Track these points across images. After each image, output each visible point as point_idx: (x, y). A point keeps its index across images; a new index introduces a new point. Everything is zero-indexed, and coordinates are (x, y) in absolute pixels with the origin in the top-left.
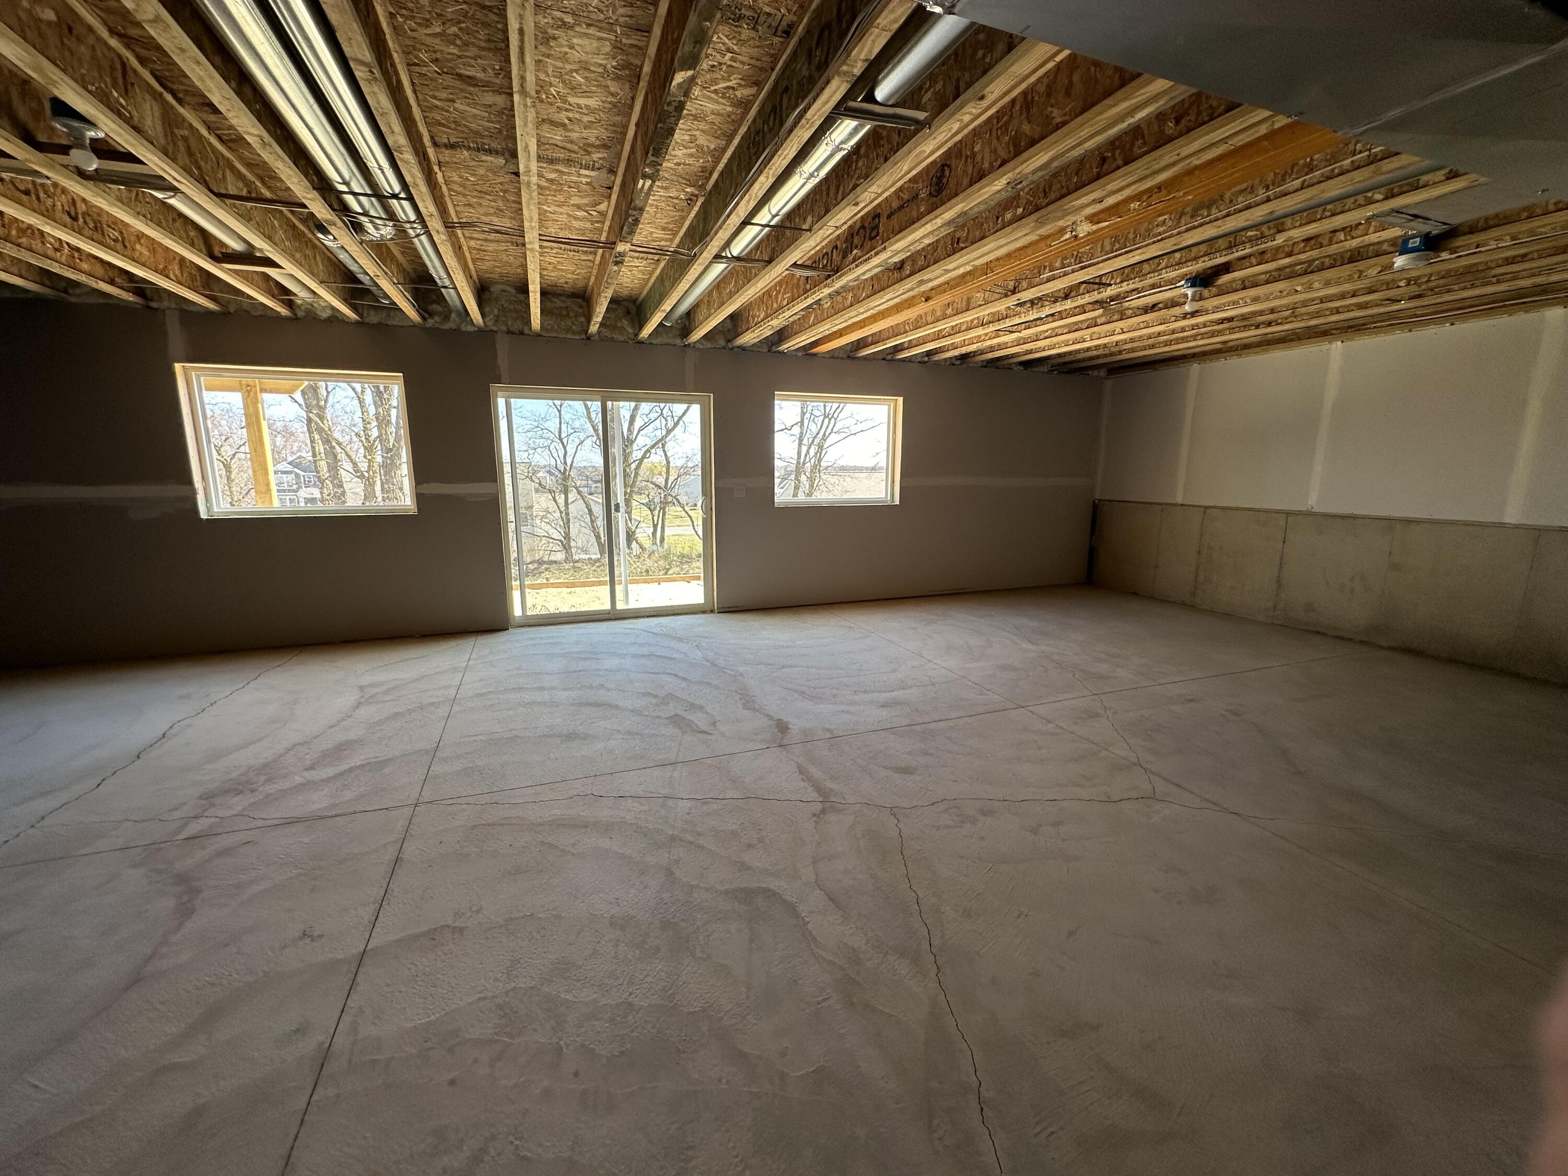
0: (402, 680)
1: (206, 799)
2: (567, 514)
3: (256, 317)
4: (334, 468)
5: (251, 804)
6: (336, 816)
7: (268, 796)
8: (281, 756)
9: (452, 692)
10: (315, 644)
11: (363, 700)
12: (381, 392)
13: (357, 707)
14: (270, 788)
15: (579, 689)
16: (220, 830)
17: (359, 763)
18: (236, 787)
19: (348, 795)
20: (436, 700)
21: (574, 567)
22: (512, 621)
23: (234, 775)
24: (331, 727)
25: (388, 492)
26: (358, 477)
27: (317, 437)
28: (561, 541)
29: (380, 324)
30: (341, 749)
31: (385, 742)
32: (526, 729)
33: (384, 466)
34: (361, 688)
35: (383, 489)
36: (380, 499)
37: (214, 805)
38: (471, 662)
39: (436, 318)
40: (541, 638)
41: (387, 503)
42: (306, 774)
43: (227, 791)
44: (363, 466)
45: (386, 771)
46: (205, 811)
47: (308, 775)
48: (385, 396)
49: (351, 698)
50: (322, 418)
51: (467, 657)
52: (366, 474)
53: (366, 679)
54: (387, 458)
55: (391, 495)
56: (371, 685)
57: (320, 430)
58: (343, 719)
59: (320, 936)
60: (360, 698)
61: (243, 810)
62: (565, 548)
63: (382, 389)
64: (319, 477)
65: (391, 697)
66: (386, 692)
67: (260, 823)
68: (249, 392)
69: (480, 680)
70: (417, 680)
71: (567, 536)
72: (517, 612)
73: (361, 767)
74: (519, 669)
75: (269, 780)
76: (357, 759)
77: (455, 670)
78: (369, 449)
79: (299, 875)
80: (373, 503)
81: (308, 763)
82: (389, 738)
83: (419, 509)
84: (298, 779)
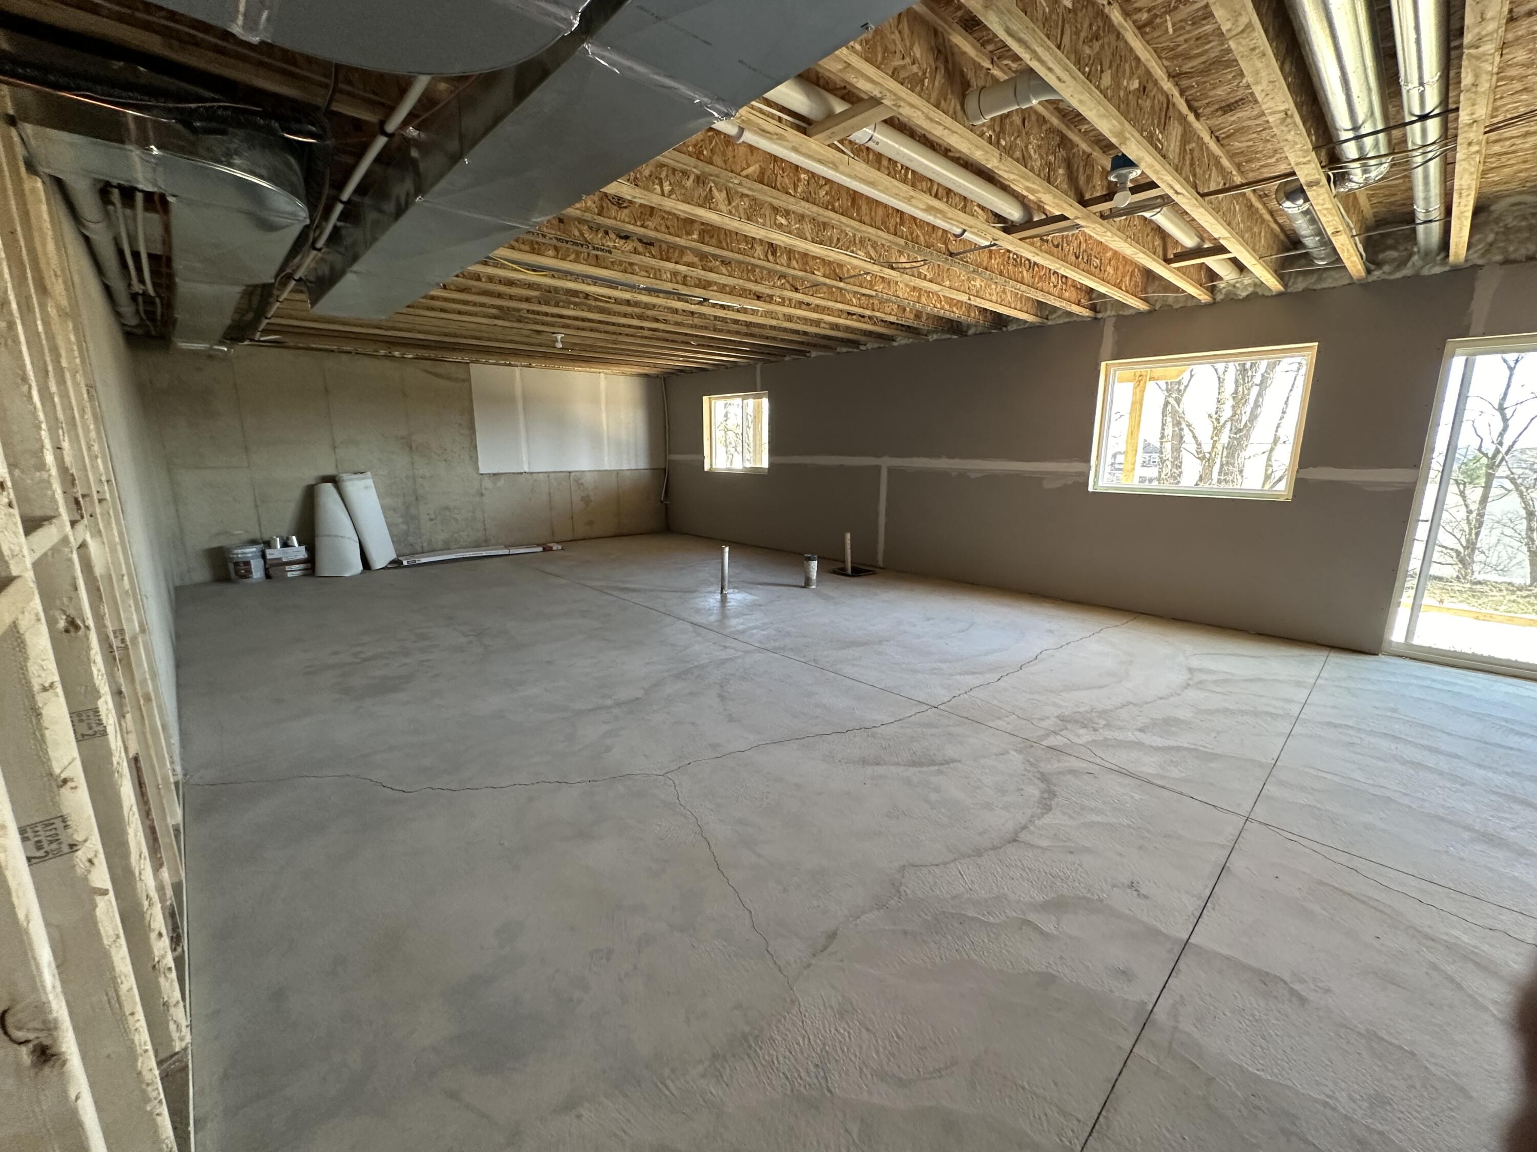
0: (1233, 675)
1: (1062, 721)
2: (1481, 515)
3: (1177, 310)
4: (1177, 450)
5: (1094, 741)
6: (1163, 787)
7: (1106, 739)
8: (1117, 708)
9: (1295, 709)
10: (1148, 614)
11: (1191, 682)
12: (1245, 370)
13: (1186, 688)
14: (1108, 734)
15: (1507, 773)
16: (1070, 752)
17: (1186, 745)
18: (1083, 721)
19: (1175, 773)
20: (1273, 711)
21: (1471, 590)
22: (1385, 646)
23: (1082, 709)
24: (1161, 698)
25: (1226, 474)
26: (1199, 458)
27: (1169, 419)
28: (1458, 552)
29: (1306, 291)
30: (1169, 724)
31: (1213, 734)
32: (1406, 794)
33: (1229, 447)
34: (1190, 670)
35: (1220, 473)
36: (1215, 481)
37: (1066, 729)
38: (1320, 681)
39: (1387, 268)
40: (1433, 680)
41: (1223, 485)
42: (1137, 733)
43: (1076, 722)
44: (1207, 448)
45: (1213, 765)
46: (1061, 730)
47: (1141, 736)
48: (1250, 373)
49: (1180, 677)
50: (1178, 401)
51: (1315, 673)
52: (1208, 456)
53: (1195, 663)
54: (1235, 439)
55: (1230, 478)
56: (1200, 670)
57: (1174, 413)
58: (1172, 695)
59: (1146, 897)
60: (1190, 679)
61: (1088, 742)
62: (1462, 561)
63: (1248, 366)
64: (1161, 458)
65: (1219, 689)
66: (1215, 682)
67: (1098, 761)
68: (1140, 381)
69: (1334, 707)
70: (1251, 680)
71: (1471, 546)
72: (1397, 635)
73: (1188, 750)
74: (1394, 710)
75: (1108, 726)
76: (1184, 740)
77: (1298, 684)
78: (1217, 431)
79: (1129, 826)
80: (1207, 486)
81: (1139, 725)
82: (1218, 733)
83: (1294, 496)
84: (1130, 736)
